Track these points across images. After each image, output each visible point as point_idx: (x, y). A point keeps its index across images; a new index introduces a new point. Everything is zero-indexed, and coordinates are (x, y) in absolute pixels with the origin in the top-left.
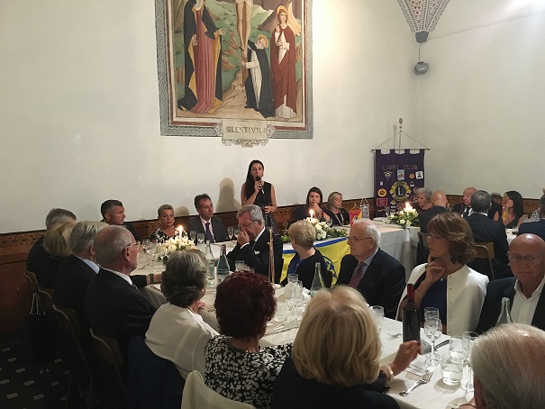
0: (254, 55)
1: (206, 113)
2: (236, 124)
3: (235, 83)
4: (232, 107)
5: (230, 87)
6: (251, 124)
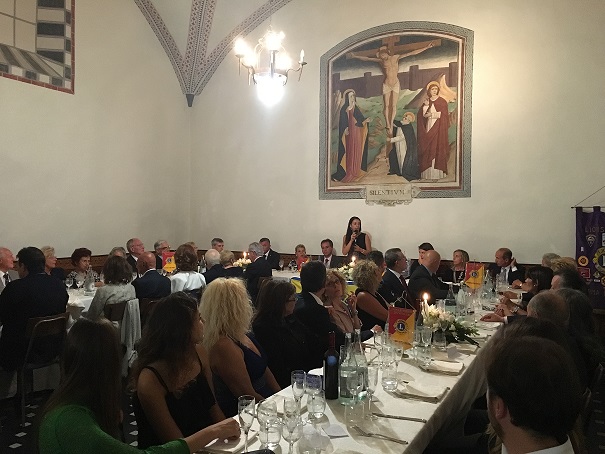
0: (400, 130)
1: (352, 182)
2: (378, 188)
3: (379, 157)
4: (376, 175)
5: (374, 160)
6: (394, 188)
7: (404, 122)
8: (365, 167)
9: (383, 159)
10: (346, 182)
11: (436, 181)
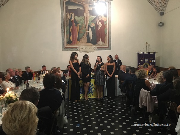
7: (91, 26)
8: (79, 40)
9: (85, 38)
10: (72, 45)
11: (101, 45)
